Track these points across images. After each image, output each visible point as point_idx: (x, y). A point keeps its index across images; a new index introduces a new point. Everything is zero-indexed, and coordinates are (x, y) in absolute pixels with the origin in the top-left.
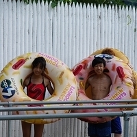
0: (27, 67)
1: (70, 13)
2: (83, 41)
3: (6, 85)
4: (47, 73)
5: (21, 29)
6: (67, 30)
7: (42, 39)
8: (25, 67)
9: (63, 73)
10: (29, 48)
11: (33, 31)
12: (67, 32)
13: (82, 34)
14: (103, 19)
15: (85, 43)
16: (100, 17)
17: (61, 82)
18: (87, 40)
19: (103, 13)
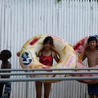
0: (40, 44)
1: (71, 5)
2: (80, 25)
3: (25, 56)
4: (55, 48)
5: (36, 16)
6: (68, 17)
7: (50, 24)
8: (38, 43)
9: (65, 47)
10: (41, 30)
11: (44, 18)
12: (68, 19)
13: (79, 20)
14: (94, 9)
15: (81, 26)
16: (92, 8)
17: (65, 53)
18: (82, 24)
19: (94, 5)
